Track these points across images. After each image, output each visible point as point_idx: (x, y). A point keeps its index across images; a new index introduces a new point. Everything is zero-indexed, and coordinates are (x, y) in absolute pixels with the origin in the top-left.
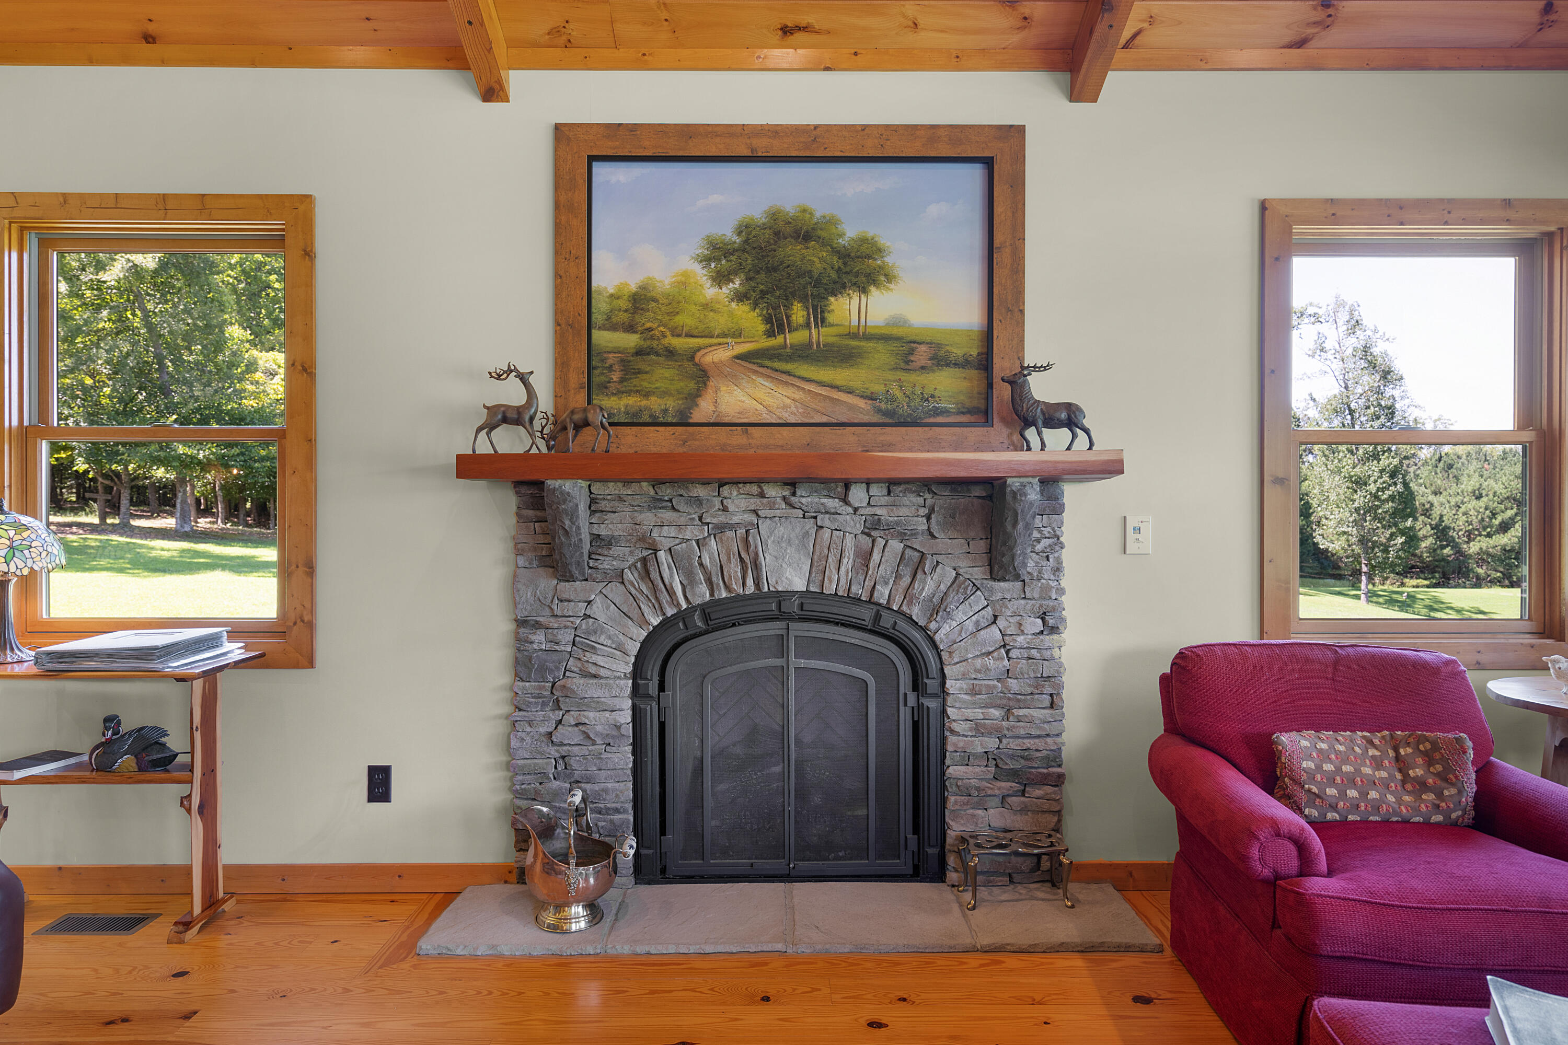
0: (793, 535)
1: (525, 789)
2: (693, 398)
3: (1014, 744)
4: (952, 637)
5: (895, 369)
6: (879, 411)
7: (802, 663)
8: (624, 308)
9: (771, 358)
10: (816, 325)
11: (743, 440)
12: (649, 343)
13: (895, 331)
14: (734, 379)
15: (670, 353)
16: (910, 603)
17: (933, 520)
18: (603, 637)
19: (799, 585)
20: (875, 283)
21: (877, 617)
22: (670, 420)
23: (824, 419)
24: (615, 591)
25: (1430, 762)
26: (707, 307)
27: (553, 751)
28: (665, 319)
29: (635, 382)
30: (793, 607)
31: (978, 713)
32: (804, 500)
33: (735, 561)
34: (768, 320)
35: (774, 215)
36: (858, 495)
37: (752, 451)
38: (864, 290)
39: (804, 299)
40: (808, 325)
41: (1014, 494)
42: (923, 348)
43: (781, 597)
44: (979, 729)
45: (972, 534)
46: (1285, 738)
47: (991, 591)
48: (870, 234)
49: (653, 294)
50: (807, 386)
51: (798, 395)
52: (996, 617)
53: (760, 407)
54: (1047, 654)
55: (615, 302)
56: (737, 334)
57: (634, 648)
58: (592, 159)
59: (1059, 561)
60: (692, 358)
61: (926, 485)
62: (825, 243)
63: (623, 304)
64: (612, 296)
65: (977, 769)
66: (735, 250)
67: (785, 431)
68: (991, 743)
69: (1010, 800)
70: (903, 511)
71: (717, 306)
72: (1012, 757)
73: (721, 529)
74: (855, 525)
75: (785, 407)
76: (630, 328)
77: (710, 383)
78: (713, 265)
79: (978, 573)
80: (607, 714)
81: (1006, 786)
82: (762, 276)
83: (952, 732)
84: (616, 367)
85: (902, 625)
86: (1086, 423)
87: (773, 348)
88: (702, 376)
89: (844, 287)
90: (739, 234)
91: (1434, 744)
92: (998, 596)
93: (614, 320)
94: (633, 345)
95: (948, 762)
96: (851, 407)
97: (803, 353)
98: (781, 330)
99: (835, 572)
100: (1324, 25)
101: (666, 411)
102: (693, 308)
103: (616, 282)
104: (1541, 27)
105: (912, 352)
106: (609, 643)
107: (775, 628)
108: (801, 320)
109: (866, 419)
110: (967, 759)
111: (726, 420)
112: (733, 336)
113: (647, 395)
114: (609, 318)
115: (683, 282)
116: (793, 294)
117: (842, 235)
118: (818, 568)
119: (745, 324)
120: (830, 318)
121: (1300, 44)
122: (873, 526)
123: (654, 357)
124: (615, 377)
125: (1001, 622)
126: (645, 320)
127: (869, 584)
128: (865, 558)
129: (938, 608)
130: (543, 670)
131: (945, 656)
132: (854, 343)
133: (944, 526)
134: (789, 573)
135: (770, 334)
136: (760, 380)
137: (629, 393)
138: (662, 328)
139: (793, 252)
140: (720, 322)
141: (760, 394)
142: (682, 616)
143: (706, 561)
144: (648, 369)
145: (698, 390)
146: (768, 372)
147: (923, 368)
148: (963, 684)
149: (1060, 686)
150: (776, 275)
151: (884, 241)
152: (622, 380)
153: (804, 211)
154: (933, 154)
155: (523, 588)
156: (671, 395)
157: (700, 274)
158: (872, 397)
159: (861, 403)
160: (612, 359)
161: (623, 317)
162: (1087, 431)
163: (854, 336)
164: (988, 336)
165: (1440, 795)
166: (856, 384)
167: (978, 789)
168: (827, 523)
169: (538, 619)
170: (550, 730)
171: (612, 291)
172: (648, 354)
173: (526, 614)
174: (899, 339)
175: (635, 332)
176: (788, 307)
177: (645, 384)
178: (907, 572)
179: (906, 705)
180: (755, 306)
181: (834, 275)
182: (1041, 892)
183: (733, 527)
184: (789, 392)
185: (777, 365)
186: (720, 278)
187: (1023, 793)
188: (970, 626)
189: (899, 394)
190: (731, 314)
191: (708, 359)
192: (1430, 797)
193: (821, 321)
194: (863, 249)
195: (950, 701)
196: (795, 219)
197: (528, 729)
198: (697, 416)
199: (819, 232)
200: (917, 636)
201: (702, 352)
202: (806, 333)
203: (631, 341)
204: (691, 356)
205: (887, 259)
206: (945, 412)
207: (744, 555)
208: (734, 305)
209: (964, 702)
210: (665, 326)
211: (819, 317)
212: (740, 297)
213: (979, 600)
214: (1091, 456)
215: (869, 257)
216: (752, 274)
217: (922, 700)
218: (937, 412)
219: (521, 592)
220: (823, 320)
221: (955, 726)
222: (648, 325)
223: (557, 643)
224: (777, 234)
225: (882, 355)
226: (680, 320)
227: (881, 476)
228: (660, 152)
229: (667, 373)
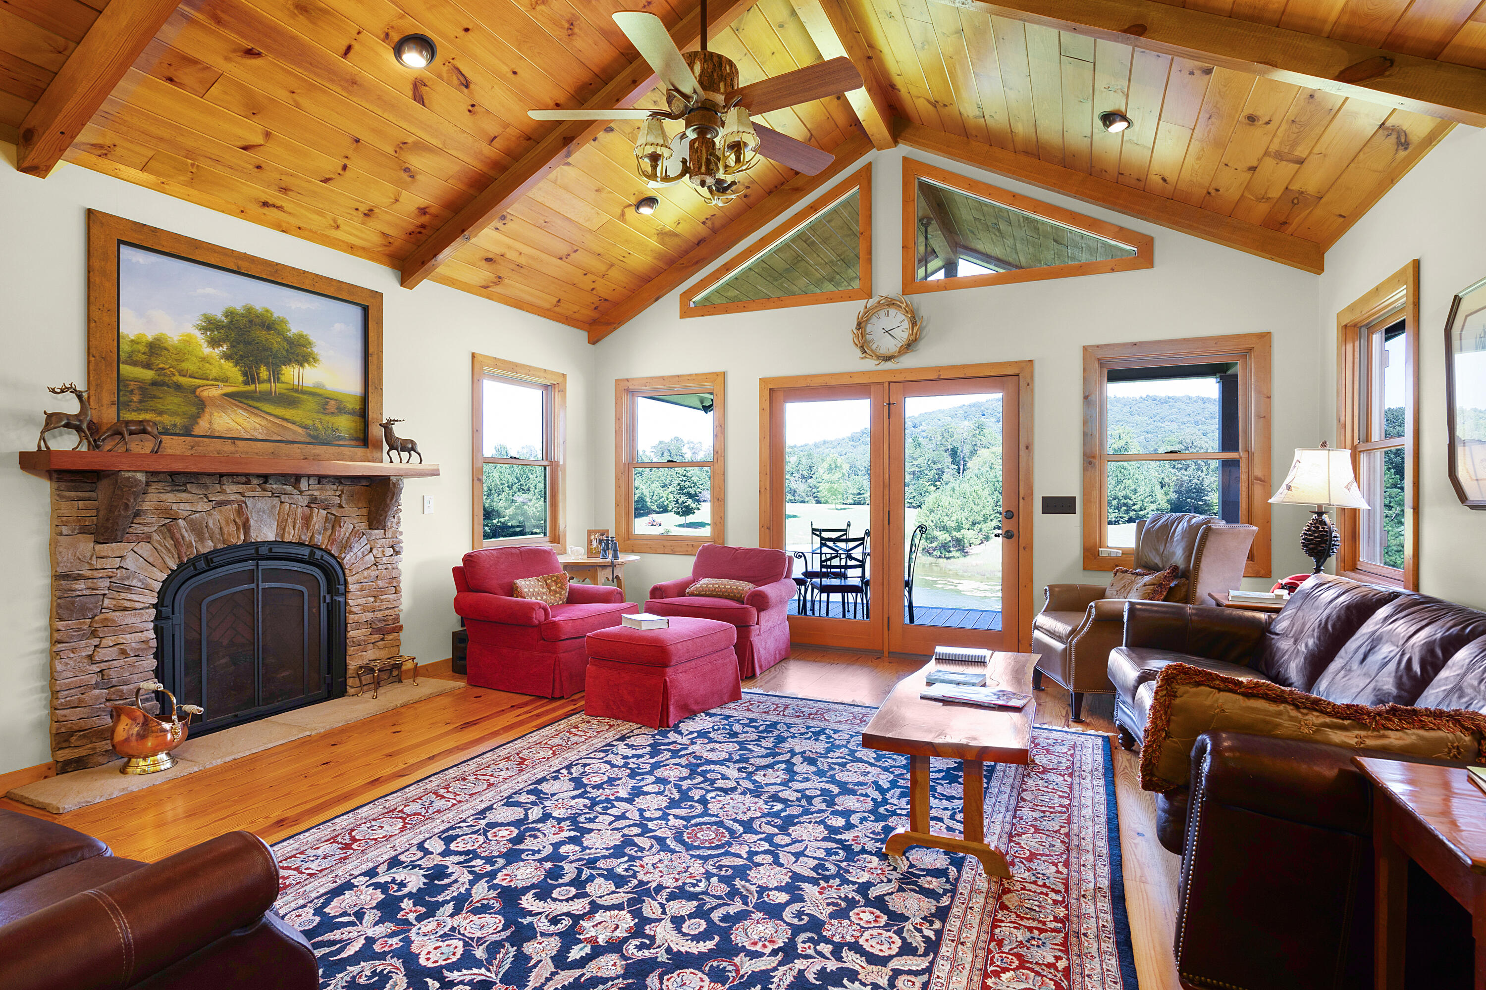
0: (266, 508)
1: (69, 701)
2: (195, 418)
3: (379, 614)
4: (352, 561)
5: (318, 412)
6: (310, 435)
7: (267, 585)
8: (143, 351)
9: (247, 398)
10: (274, 382)
11: (232, 448)
12: (162, 378)
13: (318, 391)
14: (223, 408)
15: (178, 387)
16: (332, 544)
17: (343, 498)
18: (135, 581)
19: (271, 537)
20: (308, 362)
21: (312, 554)
22: (178, 431)
23: (279, 438)
24: (144, 549)
25: (556, 584)
26: (204, 359)
27: (96, 668)
28: (174, 363)
29: (151, 403)
30: (264, 550)
31: (363, 601)
32: (274, 486)
33: (232, 525)
34: (245, 374)
35: (249, 310)
36: (304, 485)
37: (238, 455)
38: (301, 365)
39: (267, 365)
40: (269, 381)
41: (394, 484)
42: (333, 402)
43: (257, 545)
44: (365, 610)
45: (360, 505)
46: (518, 581)
47: (371, 535)
48: (305, 333)
49: (166, 345)
50: (269, 418)
51: (264, 422)
52: (371, 549)
53: (239, 428)
54: (394, 566)
55: (135, 346)
56: (225, 380)
57: (158, 586)
58: (120, 242)
59: (399, 518)
60: (194, 392)
61: (339, 479)
62: (280, 333)
63: (142, 348)
64: (132, 341)
65: (364, 630)
66: (223, 327)
67: (259, 444)
68: (370, 615)
69: (378, 644)
70: (329, 493)
71: (211, 360)
72: (379, 621)
73: (221, 504)
74: (303, 500)
75: (255, 429)
76: (147, 366)
77: (207, 410)
78: (208, 333)
79: (363, 526)
80: (140, 634)
81: (377, 637)
82: (241, 346)
83: (351, 612)
84: (136, 392)
85: (326, 557)
86: (419, 449)
87: (248, 392)
88: (201, 405)
89: (290, 361)
90: (226, 317)
91: (558, 578)
92: (374, 537)
93: (135, 358)
94: (150, 377)
95: (349, 629)
96: (295, 432)
97: (266, 397)
98: (254, 382)
99: (292, 528)
100: (496, 284)
101: (175, 425)
102: (194, 359)
103: (136, 332)
104: (555, 306)
105: (327, 403)
106: (139, 584)
107: (249, 565)
108: (265, 377)
109: (302, 439)
110: (358, 625)
111: (217, 434)
112: (222, 381)
113: (161, 413)
114: (130, 357)
115: (187, 341)
116: (261, 361)
117: (289, 330)
118: (282, 528)
119: (229, 374)
120: (283, 378)
121: (486, 287)
122: (313, 501)
123: (166, 388)
124: (136, 398)
125: (375, 551)
126: (159, 362)
127: (309, 534)
128: (307, 520)
129: (346, 546)
130: (83, 609)
131: (347, 572)
132: (296, 395)
133: (348, 501)
134: (265, 530)
135: (246, 383)
136: (240, 411)
137: (146, 411)
138: (172, 369)
139: (260, 335)
140: (214, 371)
141: (240, 420)
142: (193, 562)
143: (211, 524)
144: (162, 395)
145: (198, 413)
146: (245, 406)
147: (332, 413)
148: (357, 586)
149: (399, 582)
150: (250, 347)
151: (312, 339)
152: (140, 402)
153: (267, 311)
154: (340, 297)
155: (65, 550)
156: (178, 415)
157: (200, 339)
158: (305, 427)
159: (300, 430)
160: (132, 385)
161: (143, 357)
162: (419, 454)
163: (296, 391)
164: (365, 399)
165: (561, 594)
166: (297, 419)
167: (364, 641)
168: (287, 500)
169: (81, 572)
170: (90, 653)
171: (133, 338)
172: (162, 385)
173: (66, 570)
174: (320, 395)
175: (152, 369)
176: (258, 368)
177: (159, 406)
178: (329, 526)
179: (325, 601)
180: (236, 364)
181: (285, 353)
182: (396, 685)
183: (228, 503)
184: (258, 420)
185: (250, 402)
186: (214, 343)
187: (382, 640)
188: (360, 554)
189: (320, 427)
190: (221, 366)
191: (205, 394)
192: (558, 595)
193: (278, 380)
194: (301, 341)
195: (350, 596)
196: (262, 315)
197: (72, 655)
198: (197, 431)
199: (276, 326)
200: (333, 562)
201: (201, 389)
202: (269, 385)
203: (148, 375)
204: (193, 390)
205: (314, 349)
206: (343, 438)
207: (238, 520)
208: (222, 361)
209: (357, 595)
210: (174, 368)
211: (276, 376)
212: (227, 357)
213: (364, 540)
214: (420, 467)
215: (304, 346)
216: (234, 344)
217: (335, 598)
218: (340, 438)
219: (63, 554)
220: (278, 379)
221: (353, 609)
222: (162, 366)
223: (97, 589)
224: (251, 321)
225: (311, 404)
226: (185, 365)
227: (316, 473)
228: (173, 251)
229: (176, 400)
